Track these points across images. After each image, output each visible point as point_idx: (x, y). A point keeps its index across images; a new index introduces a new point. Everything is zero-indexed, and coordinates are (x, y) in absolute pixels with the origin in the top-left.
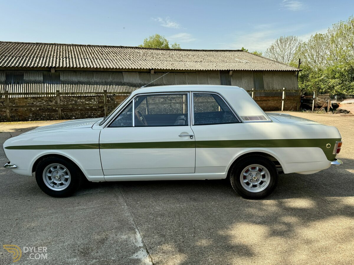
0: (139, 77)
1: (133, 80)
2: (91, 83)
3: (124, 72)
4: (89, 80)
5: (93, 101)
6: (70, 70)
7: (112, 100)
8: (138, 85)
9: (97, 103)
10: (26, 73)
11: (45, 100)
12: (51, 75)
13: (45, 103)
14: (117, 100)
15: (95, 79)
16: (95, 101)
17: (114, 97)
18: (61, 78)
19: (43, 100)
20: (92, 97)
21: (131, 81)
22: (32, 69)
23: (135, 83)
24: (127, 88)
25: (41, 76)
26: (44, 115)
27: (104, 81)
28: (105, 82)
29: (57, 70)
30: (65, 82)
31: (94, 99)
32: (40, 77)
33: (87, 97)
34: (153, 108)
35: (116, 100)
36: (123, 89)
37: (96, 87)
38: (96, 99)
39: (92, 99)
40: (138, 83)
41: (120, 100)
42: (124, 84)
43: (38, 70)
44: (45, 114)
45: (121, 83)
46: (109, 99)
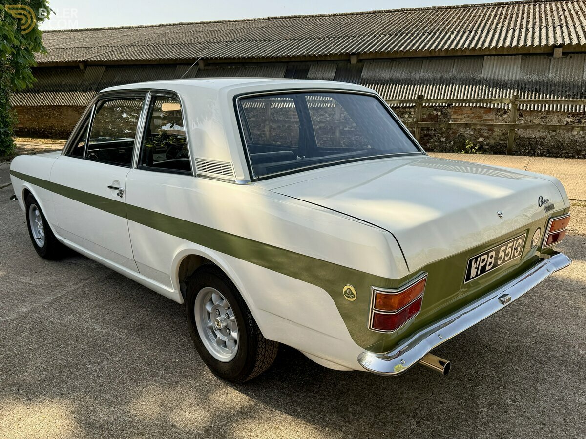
0: (519, 66)
1: (502, 73)
2: (412, 81)
3: (487, 55)
4: (411, 76)
5: (407, 116)
6: (383, 57)
7: (445, 115)
8: (511, 84)
9: (413, 120)
10: (313, 66)
11: (330, 113)
12: (349, 67)
13: (328, 119)
14: (456, 116)
15: (424, 73)
16: (411, 117)
17: (449, 110)
18: (362, 74)
19: (326, 112)
20: (407, 110)
21: (498, 75)
22: (324, 59)
23: (507, 78)
24: (482, 92)
25: (334, 70)
26: (326, 139)
27: (438, 76)
28: (441, 78)
29: (362, 58)
30: (368, 80)
31: (410, 113)
32: (331, 72)
33: (397, 110)
34: (540, 137)
35: (452, 117)
36: (473, 93)
37: (418, 89)
38: (412, 113)
39: (406, 112)
40: (514, 79)
41: (460, 117)
42: (480, 81)
43: (332, 60)
44: (326, 137)
45: (474, 79)
46: (439, 113)
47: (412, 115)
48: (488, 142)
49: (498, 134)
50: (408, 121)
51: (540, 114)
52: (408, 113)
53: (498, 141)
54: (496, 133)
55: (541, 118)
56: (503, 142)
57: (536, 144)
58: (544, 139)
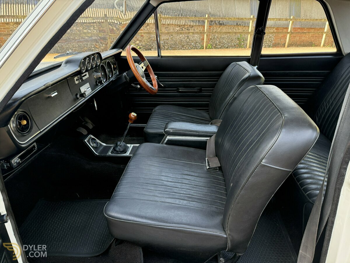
5: (92, 29)
9: (97, 31)
16: (95, 29)
20: (91, 24)
33: (85, 24)
38: (95, 26)
39: (91, 26)
47: (95, 28)
48: (142, 43)
49: (146, 38)
50: (94, 32)
51: (165, 26)
52: (93, 27)
53: (146, 43)
54: (145, 38)
55: (166, 28)
56: (149, 43)
57: (165, 43)
58: (168, 40)
